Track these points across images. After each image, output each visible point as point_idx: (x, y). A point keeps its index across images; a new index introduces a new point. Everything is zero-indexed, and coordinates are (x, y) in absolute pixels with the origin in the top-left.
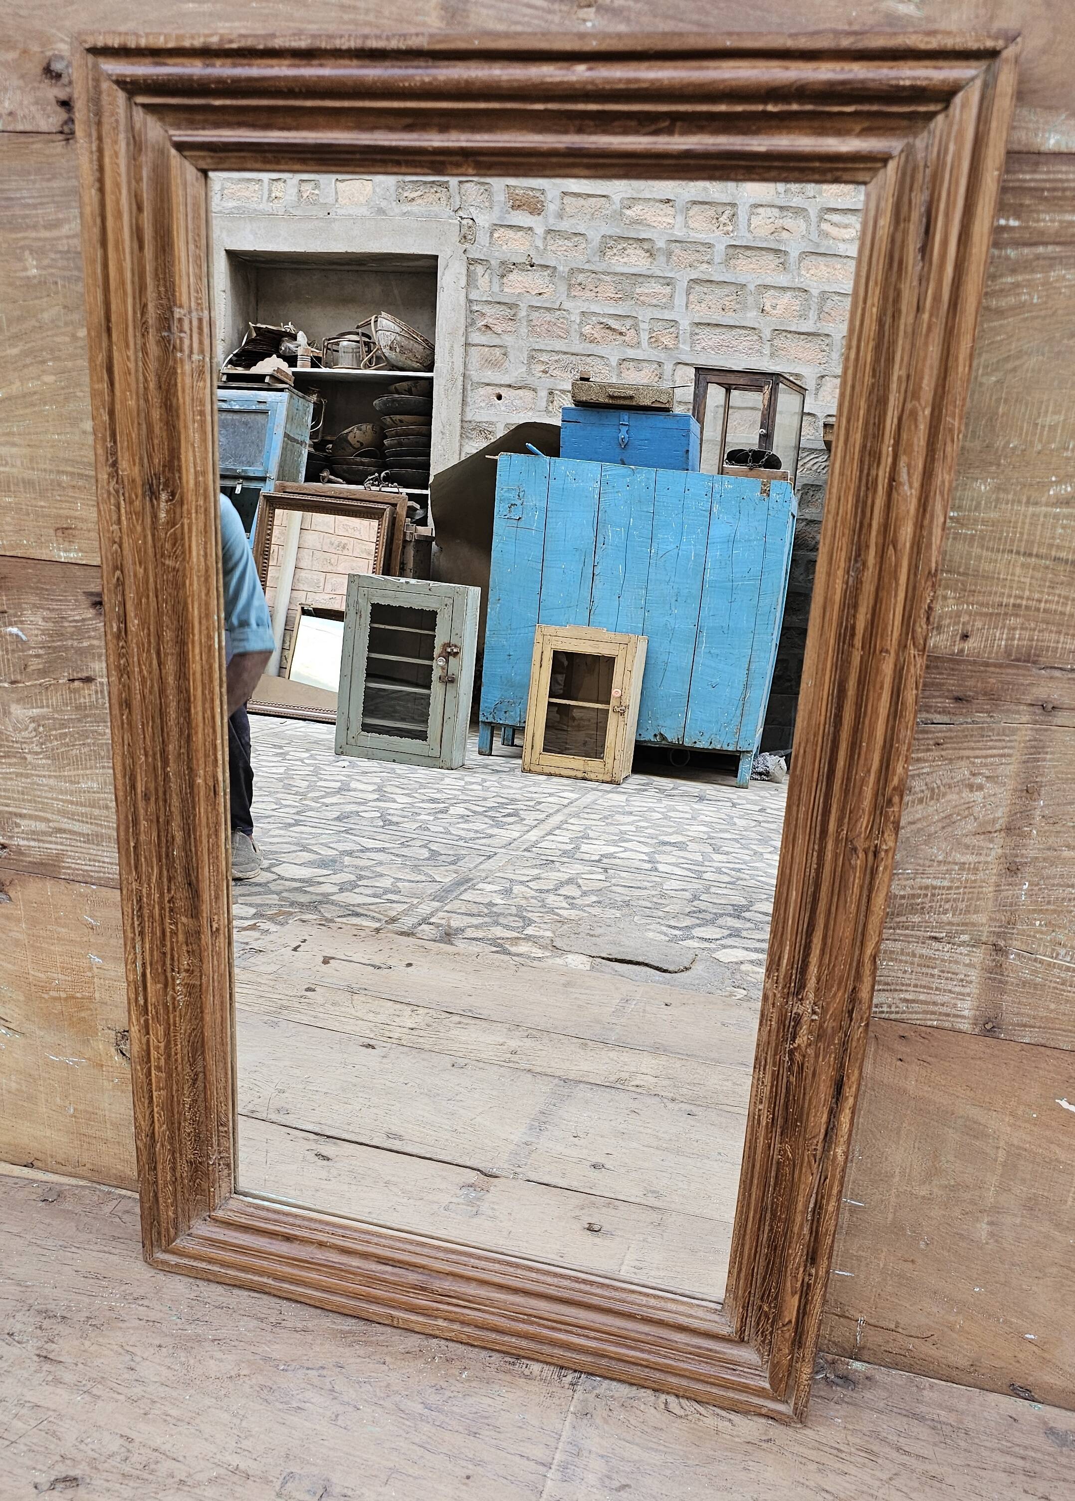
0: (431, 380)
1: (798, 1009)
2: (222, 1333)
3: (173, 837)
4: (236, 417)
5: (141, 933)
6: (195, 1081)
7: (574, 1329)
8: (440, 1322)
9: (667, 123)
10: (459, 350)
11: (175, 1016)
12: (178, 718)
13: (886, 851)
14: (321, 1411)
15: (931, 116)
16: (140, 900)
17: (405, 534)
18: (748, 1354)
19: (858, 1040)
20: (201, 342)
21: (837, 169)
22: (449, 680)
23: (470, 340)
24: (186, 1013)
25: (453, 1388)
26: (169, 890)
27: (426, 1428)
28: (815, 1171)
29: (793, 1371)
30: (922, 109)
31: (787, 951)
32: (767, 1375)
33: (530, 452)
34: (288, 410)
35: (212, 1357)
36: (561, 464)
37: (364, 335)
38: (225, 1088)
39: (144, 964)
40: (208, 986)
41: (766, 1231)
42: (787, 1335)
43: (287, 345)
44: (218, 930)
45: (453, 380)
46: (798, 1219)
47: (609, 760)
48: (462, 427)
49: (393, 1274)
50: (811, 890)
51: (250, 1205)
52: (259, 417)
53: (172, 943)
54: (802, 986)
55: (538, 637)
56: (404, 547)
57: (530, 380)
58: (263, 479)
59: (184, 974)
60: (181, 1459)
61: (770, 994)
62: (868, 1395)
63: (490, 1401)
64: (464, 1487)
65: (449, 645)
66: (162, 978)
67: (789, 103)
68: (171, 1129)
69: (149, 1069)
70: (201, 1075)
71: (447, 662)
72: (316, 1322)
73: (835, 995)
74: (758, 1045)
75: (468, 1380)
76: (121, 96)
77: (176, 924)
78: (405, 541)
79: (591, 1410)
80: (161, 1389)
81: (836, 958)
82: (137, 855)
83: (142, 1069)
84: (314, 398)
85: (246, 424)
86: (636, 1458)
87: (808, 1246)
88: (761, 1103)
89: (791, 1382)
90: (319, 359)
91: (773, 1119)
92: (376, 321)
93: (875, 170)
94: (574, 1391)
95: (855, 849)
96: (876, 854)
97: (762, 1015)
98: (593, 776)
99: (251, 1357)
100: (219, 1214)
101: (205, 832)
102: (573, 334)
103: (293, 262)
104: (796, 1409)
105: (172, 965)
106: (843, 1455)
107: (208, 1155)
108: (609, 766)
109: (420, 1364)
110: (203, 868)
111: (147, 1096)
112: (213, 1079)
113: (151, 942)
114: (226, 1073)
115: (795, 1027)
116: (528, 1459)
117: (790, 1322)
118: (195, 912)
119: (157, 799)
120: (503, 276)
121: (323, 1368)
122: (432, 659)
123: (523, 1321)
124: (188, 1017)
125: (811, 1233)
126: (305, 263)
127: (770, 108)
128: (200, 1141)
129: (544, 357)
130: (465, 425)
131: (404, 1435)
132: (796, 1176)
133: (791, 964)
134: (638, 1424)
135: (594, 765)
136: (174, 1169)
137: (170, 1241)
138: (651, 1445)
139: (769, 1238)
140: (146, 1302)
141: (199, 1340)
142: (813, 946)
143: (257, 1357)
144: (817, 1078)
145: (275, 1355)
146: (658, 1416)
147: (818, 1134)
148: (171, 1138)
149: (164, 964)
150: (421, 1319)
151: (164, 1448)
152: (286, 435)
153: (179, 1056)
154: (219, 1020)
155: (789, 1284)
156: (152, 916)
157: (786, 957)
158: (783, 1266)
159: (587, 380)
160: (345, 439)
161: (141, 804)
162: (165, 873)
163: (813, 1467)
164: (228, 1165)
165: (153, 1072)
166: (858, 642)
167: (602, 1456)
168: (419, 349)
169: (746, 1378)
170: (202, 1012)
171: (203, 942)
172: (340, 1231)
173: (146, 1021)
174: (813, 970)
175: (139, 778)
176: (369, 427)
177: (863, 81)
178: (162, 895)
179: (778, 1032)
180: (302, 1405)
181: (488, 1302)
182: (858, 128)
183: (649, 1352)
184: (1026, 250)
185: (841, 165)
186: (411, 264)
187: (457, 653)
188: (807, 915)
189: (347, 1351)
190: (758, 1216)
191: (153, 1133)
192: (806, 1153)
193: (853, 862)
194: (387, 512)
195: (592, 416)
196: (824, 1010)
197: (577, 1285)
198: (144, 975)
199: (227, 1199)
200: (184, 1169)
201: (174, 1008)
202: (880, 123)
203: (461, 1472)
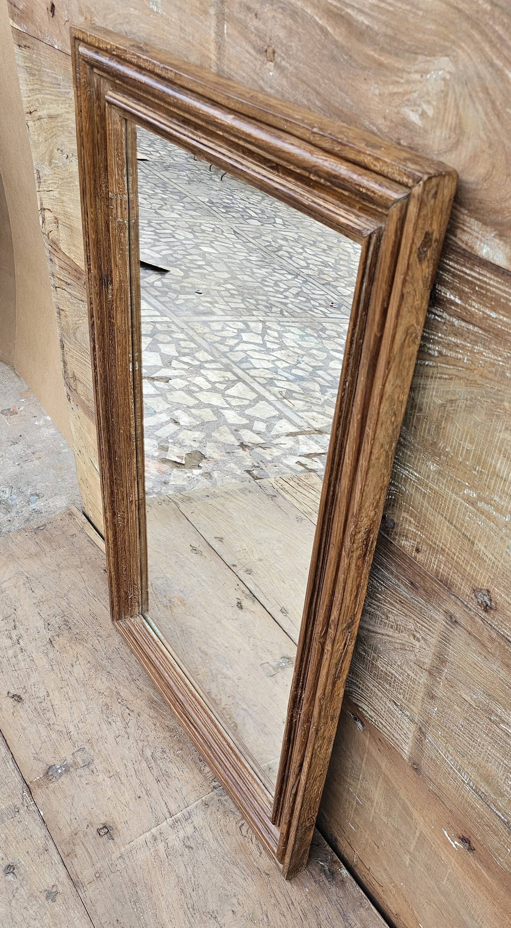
2: (114, 671)
3: (116, 452)
11: (118, 529)
14: (116, 729)
24: (122, 531)
25: (169, 755)
27: (144, 764)
35: (101, 679)
38: (136, 570)
59: (121, 514)
60: (57, 715)
62: (333, 889)
63: (176, 770)
64: (134, 800)
66: (111, 511)
68: (116, 575)
72: (148, 689)
75: (178, 756)
79: (210, 804)
80: (75, 681)
86: (207, 838)
94: (212, 791)
99: (113, 688)
100: (132, 620)
105: (117, 507)
106: (292, 907)
109: (168, 735)
116: (167, 807)
121: (133, 711)
127: (312, 177)
131: (134, 762)
134: (222, 825)
136: (118, 592)
138: (219, 838)
140: (100, 639)
141: (103, 668)
143: (116, 690)
145: (122, 694)
146: (234, 827)
147: (296, 763)
148: (117, 579)
149: (112, 505)
151: (55, 706)
153: (120, 547)
162: (113, 465)
164: (138, 602)
167: (195, 828)
180: (112, 722)
189: (147, 710)
199: (137, 615)
200: (122, 593)
201: (118, 526)
203: (139, 793)
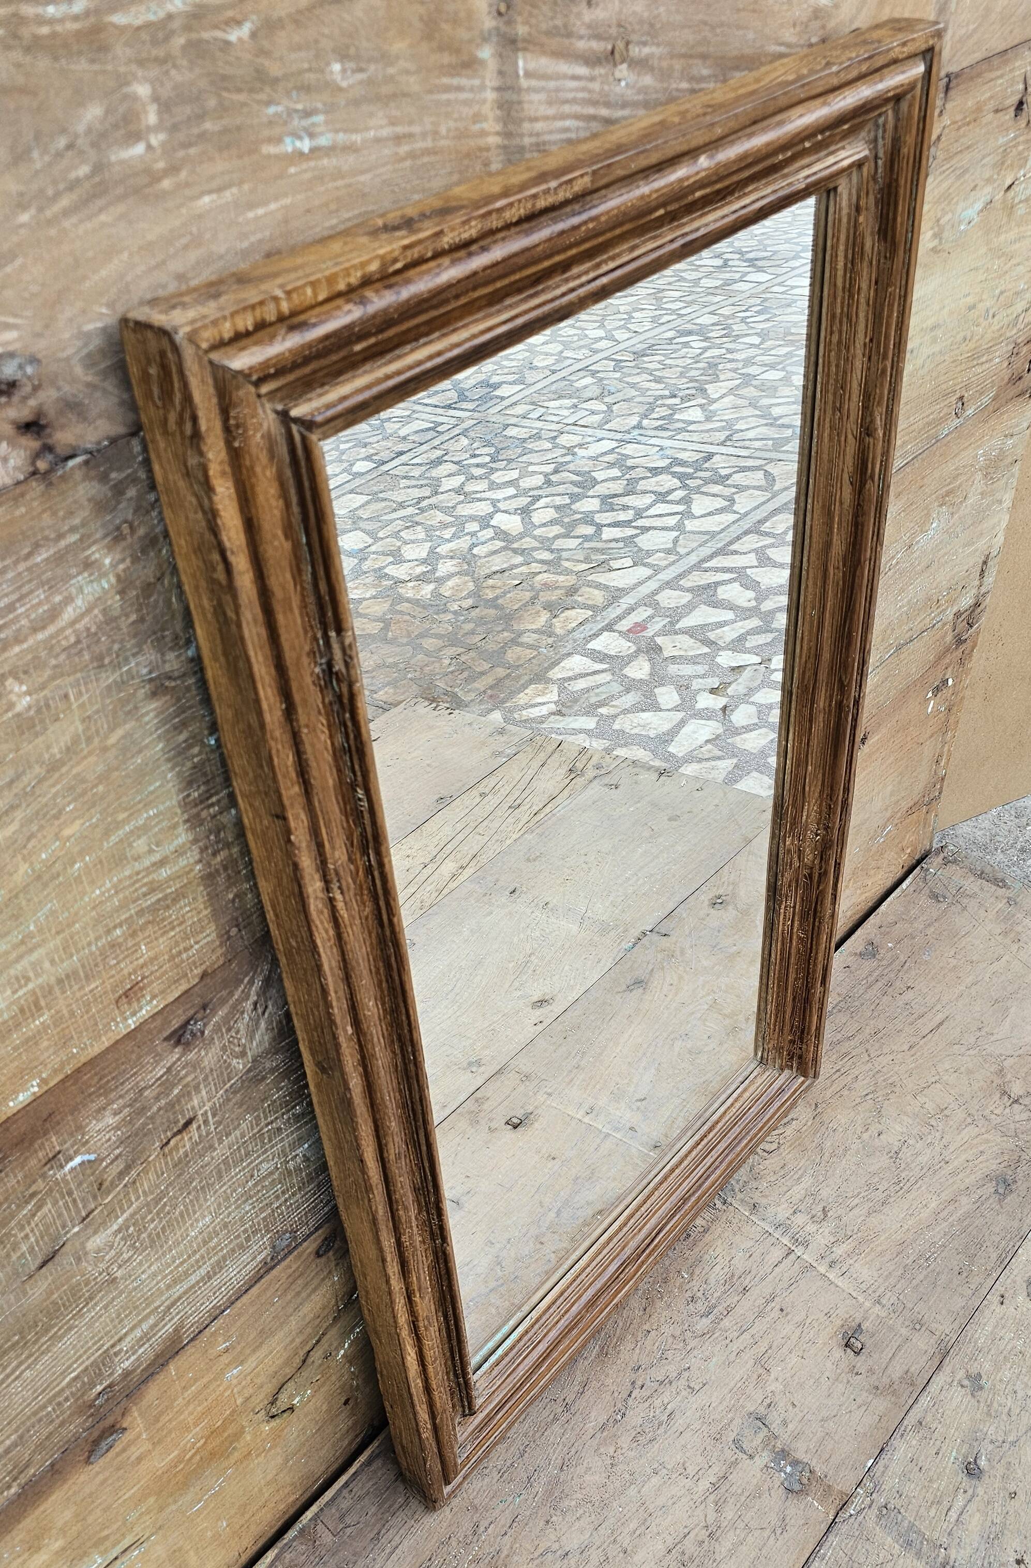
2: (556, 1459)
14: (679, 1398)
25: (696, 1289)
27: (726, 1323)
35: (581, 1477)
51: (492, 1368)
60: (686, 1531)
63: (718, 1268)
64: (789, 1317)
72: (578, 1373)
75: (692, 1274)
79: (752, 1201)
80: (602, 1530)
86: (803, 1192)
94: (730, 1204)
99: (595, 1442)
109: (660, 1304)
116: (780, 1263)
121: (633, 1383)
131: (728, 1341)
134: (776, 1177)
138: (796, 1177)
140: (484, 1524)
141: (555, 1482)
143: (598, 1436)
145: (603, 1419)
146: (773, 1161)
151: (670, 1542)
163: (845, 1092)
167: (795, 1212)
180: (668, 1412)
189: (623, 1356)
203: (776, 1313)
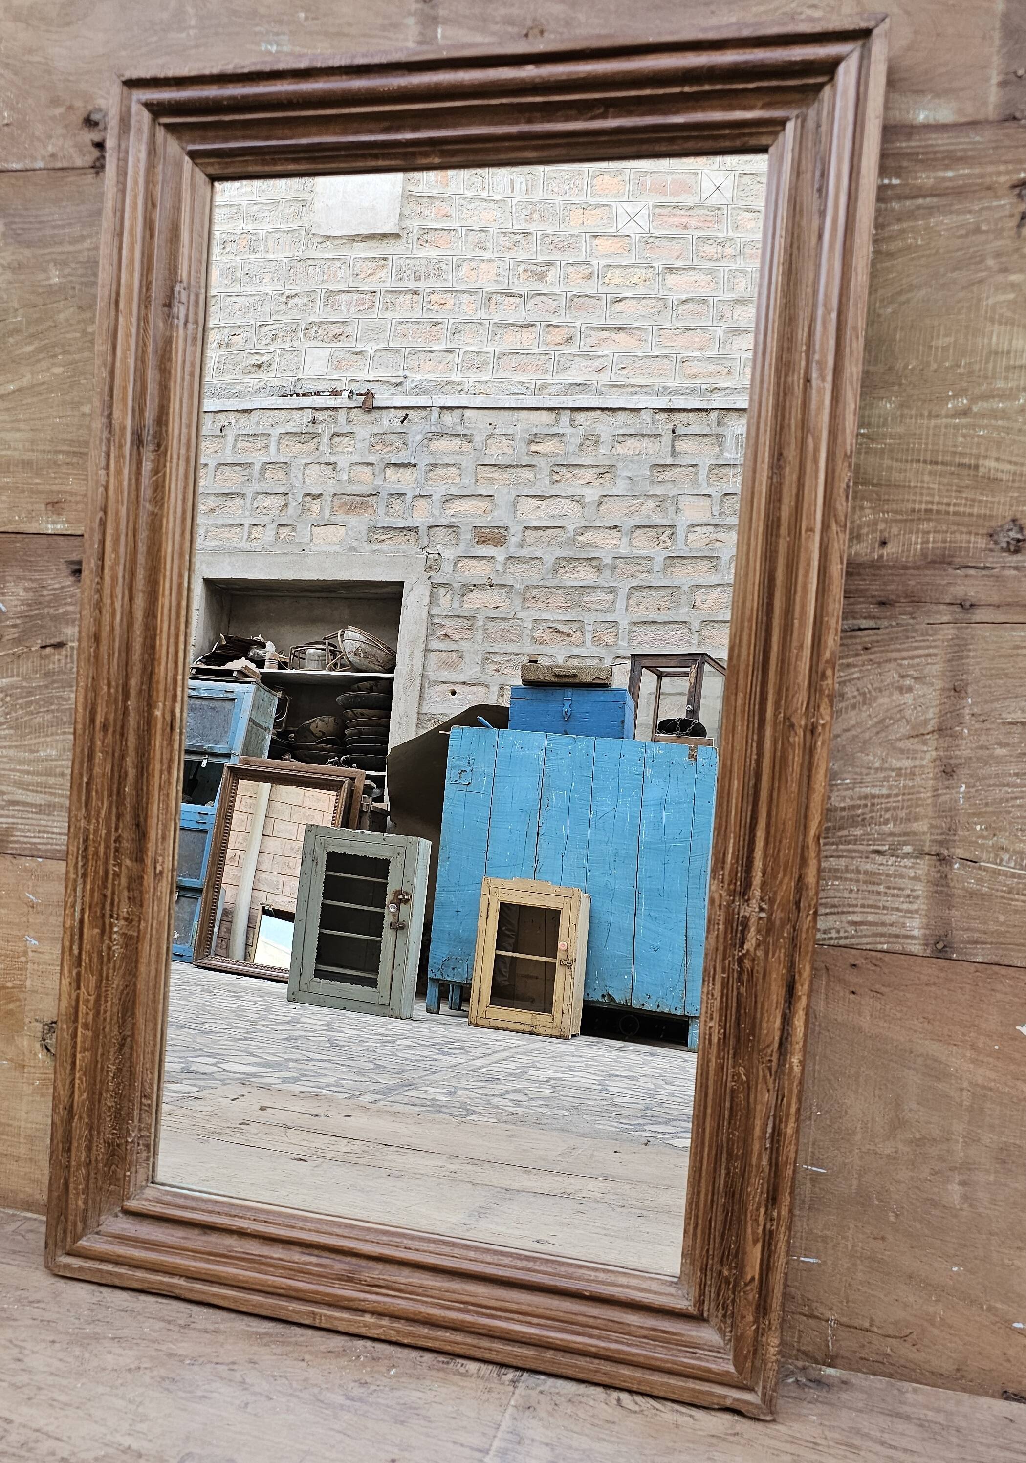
0: (391, 680)
1: (746, 911)
2: (125, 1332)
3: (126, 775)
4: (205, 703)
5: (84, 876)
6: (122, 1046)
7: (516, 1316)
8: (368, 1318)
9: (601, 111)
10: (419, 655)
11: (108, 969)
12: (142, 654)
13: (823, 726)
14: (229, 1399)
15: (819, 87)
16: (86, 840)
17: (362, 805)
18: (708, 1334)
19: (808, 930)
20: (196, 314)
21: (744, 135)
22: (400, 927)
23: (430, 647)
24: (120, 967)
25: (379, 1383)
26: (117, 829)
27: (346, 1416)
28: (771, 1086)
29: (760, 1348)
30: (811, 81)
31: (731, 845)
32: (731, 1357)
33: (481, 725)
34: (254, 700)
35: (110, 1352)
36: (509, 735)
37: (330, 644)
38: (153, 1053)
39: (83, 910)
40: (145, 933)
41: (723, 1175)
42: (750, 1297)
43: (255, 651)
44: (161, 872)
45: (412, 680)
46: (756, 1147)
47: (558, 1015)
48: (418, 719)
49: (317, 1265)
50: (752, 782)
51: (168, 1193)
52: (227, 704)
53: (113, 885)
54: (747, 884)
55: (485, 889)
56: (360, 817)
57: (483, 678)
58: (228, 756)
59: (122, 922)
60: (65, 1438)
61: (716, 896)
62: (844, 1396)
63: (418, 1394)
65: (400, 892)
66: (100, 923)
67: (702, 85)
68: (91, 1098)
69: (76, 1029)
70: (129, 1039)
71: (398, 909)
72: (228, 1325)
73: (781, 882)
74: (706, 955)
75: (396, 1376)
76: (146, 115)
77: (120, 865)
78: (361, 812)
79: (534, 1404)
80: (51, 1378)
81: (780, 842)
82: (89, 791)
83: (68, 1028)
84: (280, 694)
85: (213, 709)
86: (586, 1447)
87: (768, 1183)
88: (711, 1019)
89: (758, 1363)
90: (286, 664)
91: (725, 1033)
92: (342, 635)
93: (775, 134)
94: (515, 1387)
95: (792, 726)
96: (813, 732)
97: (709, 921)
98: (541, 1030)
99: (154, 1353)
100: (133, 1204)
101: (158, 767)
102: (525, 637)
103: (267, 590)
104: (764, 1395)
105: (111, 910)
106: (820, 1448)
107: (128, 1131)
108: (557, 1021)
109: (343, 1362)
110: (152, 804)
111: (69, 1061)
112: (141, 1040)
113: (93, 882)
114: (155, 1036)
115: (743, 932)
116: (462, 1445)
117: (753, 1279)
118: (139, 855)
119: (114, 732)
120: (463, 595)
121: (234, 1363)
122: (383, 906)
123: (459, 1310)
124: (121, 972)
125: (770, 1165)
126: (277, 590)
127: (687, 89)
128: (121, 1117)
129: (498, 658)
130: (422, 717)
131: (322, 1422)
132: (752, 1100)
133: (736, 858)
134: (587, 1418)
135: (543, 1019)
136: (89, 1148)
137: (77, 1238)
138: (602, 1436)
139: (726, 1182)
140: (42, 1305)
141: (96, 1337)
142: (757, 840)
143: (161, 1353)
144: (767, 978)
145: (181, 1352)
146: (610, 1410)
147: (772, 1042)
148: (91, 1110)
149: (103, 908)
150: (346, 1315)
151: (45, 1429)
152: (251, 720)
153: (108, 1014)
154: (153, 974)
155: (749, 1231)
156: (96, 853)
157: (731, 851)
158: (743, 1210)
159: (536, 662)
160: (307, 728)
161: (99, 735)
162: (114, 810)
164: (148, 1146)
165: (80, 1030)
166: (784, 531)
167: (547, 1445)
168: (381, 655)
169: (708, 1361)
170: (136, 967)
171: (145, 883)
172: (263, 1217)
173: (79, 974)
174: (758, 864)
175: (99, 709)
176: (332, 719)
177: (762, 60)
178: (109, 833)
179: (726, 933)
180: (206, 1394)
181: (420, 1290)
182: (760, 103)
183: (599, 1338)
184: (908, 203)
185: (747, 131)
186: (379, 591)
187: (408, 900)
188: (750, 808)
189: (263, 1350)
190: (714, 1152)
191: (72, 1106)
192: (761, 1067)
193: (791, 739)
194: (346, 785)
195: (540, 694)
196: (771, 902)
197: (519, 1263)
198: (82, 921)
199: (142, 1188)
200: (100, 1151)
201: (109, 960)
202: (778, 97)
